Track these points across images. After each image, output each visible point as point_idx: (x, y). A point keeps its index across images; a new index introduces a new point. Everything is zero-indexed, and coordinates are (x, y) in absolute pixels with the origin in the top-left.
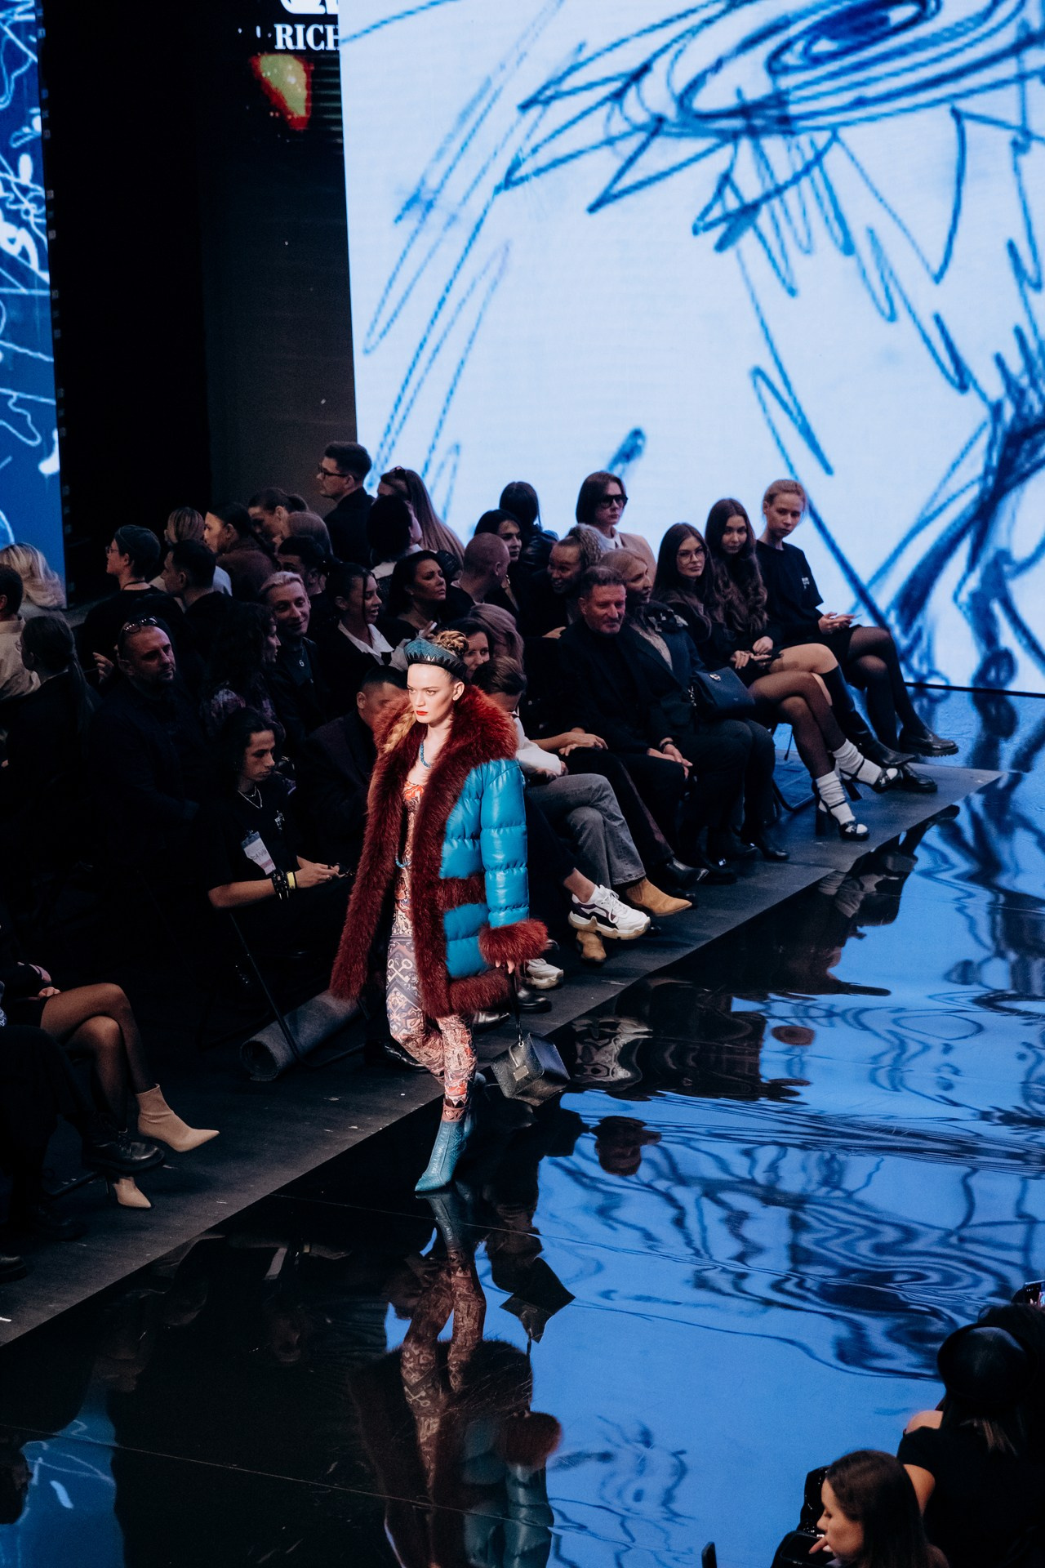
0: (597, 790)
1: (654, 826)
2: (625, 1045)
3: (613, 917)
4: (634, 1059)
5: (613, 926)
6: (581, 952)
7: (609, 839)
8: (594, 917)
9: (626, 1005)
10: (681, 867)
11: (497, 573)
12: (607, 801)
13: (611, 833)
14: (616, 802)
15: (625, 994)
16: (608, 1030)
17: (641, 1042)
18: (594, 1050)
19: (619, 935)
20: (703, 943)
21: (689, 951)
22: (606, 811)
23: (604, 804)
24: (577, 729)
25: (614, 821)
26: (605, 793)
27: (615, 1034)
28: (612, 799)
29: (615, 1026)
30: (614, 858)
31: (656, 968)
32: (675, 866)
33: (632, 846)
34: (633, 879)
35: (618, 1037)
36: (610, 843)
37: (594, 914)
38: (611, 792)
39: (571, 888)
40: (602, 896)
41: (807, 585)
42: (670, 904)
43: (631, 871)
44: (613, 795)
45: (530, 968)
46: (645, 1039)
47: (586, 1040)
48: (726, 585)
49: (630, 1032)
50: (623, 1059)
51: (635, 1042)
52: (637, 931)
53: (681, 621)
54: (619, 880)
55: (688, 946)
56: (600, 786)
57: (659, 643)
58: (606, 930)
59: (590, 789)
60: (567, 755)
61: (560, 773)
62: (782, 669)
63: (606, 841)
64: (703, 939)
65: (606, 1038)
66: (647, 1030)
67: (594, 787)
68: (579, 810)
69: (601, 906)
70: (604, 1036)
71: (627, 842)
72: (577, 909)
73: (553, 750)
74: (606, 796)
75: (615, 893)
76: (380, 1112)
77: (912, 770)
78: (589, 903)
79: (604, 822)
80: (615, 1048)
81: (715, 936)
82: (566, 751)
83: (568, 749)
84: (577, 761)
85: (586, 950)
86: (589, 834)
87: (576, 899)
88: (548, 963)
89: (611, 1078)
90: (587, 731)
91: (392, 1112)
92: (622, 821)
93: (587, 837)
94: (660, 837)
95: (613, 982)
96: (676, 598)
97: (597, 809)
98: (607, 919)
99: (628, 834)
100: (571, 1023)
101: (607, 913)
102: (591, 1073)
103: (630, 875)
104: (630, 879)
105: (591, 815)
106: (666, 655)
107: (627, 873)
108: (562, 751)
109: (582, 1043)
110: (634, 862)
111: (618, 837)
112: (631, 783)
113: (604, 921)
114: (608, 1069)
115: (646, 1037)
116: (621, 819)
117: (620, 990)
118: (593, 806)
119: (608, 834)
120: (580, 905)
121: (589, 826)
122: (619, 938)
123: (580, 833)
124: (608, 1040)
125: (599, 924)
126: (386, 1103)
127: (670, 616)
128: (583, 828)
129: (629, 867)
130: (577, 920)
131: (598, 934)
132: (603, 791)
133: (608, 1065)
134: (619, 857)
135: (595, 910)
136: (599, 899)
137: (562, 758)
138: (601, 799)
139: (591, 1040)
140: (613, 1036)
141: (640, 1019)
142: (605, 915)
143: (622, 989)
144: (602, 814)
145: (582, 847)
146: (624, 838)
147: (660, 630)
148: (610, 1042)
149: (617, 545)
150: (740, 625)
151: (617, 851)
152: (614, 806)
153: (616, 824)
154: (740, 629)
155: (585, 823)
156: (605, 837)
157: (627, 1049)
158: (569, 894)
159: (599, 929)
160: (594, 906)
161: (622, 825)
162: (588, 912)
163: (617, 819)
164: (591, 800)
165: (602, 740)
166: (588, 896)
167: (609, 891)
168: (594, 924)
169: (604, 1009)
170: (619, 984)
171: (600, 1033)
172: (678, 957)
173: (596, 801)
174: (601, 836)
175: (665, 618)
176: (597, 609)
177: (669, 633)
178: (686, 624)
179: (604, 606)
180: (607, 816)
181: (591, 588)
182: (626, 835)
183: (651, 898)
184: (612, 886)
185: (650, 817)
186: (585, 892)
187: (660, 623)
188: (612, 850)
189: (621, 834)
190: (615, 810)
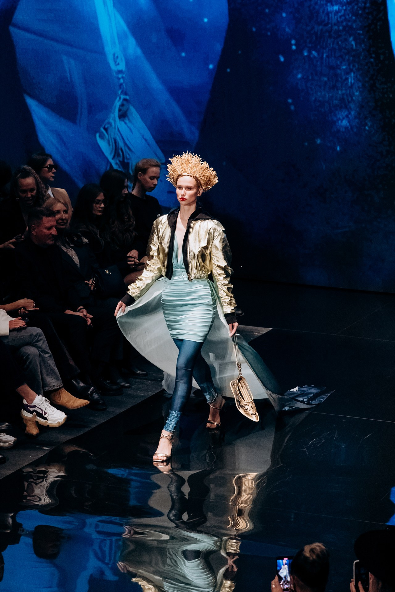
0: (36, 336)
1: (68, 355)
2: (50, 483)
3: (45, 413)
5: (45, 419)
6: (25, 429)
7: (42, 364)
8: (35, 413)
12: (41, 342)
13: (44, 361)
14: (46, 343)
16: (42, 475)
17: (59, 482)
18: (34, 485)
19: (48, 424)
21: (87, 429)
22: (40, 348)
23: (40, 344)
25: (45, 354)
26: (40, 338)
28: (44, 341)
29: (45, 472)
30: (45, 376)
33: (56, 369)
34: (56, 388)
35: (47, 478)
36: (43, 367)
37: (35, 411)
38: (43, 337)
39: (23, 395)
40: (40, 401)
42: (79, 402)
43: (53, 383)
44: (45, 339)
47: (29, 480)
52: (59, 422)
53: (85, 240)
54: (49, 388)
56: (37, 334)
57: (72, 253)
58: (41, 421)
59: (32, 335)
63: (41, 366)
65: (41, 479)
67: (34, 334)
68: (25, 347)
69: (39, 407)
70: (39, 478)
71: (53, 366)
72: (26, 408)
74: (41, 340)
75: (48, 400)
78: (33, 404)
79: (40, 354)
80: (46, 484)
81: (103, 421)
85: (27, 428)
86: (31, 361)
87: (25, 402)
88: (6, 434)
92: (50, 354)
93: (30, 363)
94: (72, 362)
95: (43, 448)
97: (36, 347)
98: (42, 414)
99: (53, 362)
100: (19, 470)
101: (42, 411)
103: (54, 386)
104: (54, 388)
105: (32, 350)
106: (76, 259)
107: (52, 384)
109: (27, 481)
110: (57, 378)
111: (48, 363)
113: (40, 415)
114: (40, 498)
115: (62, 478)
116: (49, 353)
118: (33, 346)
120: (27, 406)
121: (31, 357)
122: (48, 426)
123: (26, 360)
124: (41, 480)
125: (37, 417)
127: (79, 238)
128: (28, 357)
129: (54, 381)
130: (26, 414)
131: (37, 423)
132: (39, 336)
133: (40, 496)
134: (48, 375)
135: (36, 409)
136: (38, 403)
138: (37, 341)
139: (32, 480)
140: (45, 478)
142: (41, 412)
143: (48, 451)
144: (39, 350)
145: (27, 369)
146: (51, 364)
147: (73, 245)
148: (43, 481)
151: (47, 371)
152: (44, 344)
153: (46, 356)
155: (29, 355)
156: (40, 363)
157: (51, 486)
158: (22, 399)
159: (37, 420)
160: (35, 406)
161: (50, 356)
162: (32, 409)
163: (47, 353)
164: (32, 342)
166: (32, 401)
167: (44, 398)
168: (34, 416)
169: (37, 463)
170: (47, 449)
171: (37, 476)
172: (81, 433)
173: (35, 342)
174: (38, 363)
175: (76, 239)
176: (45, 231)
177: (78, 247)
178: (88, 242)
179: (50, 228)
180: (41, 351)
181: (42, 218)
182: (52, 363)
183: (66, 399)
184: (44, 392)
185: (66, 352)
186: (31, 398)
187: (73, 241)
188: (44, 371)
189: (49, 362)
190: (46, 348)
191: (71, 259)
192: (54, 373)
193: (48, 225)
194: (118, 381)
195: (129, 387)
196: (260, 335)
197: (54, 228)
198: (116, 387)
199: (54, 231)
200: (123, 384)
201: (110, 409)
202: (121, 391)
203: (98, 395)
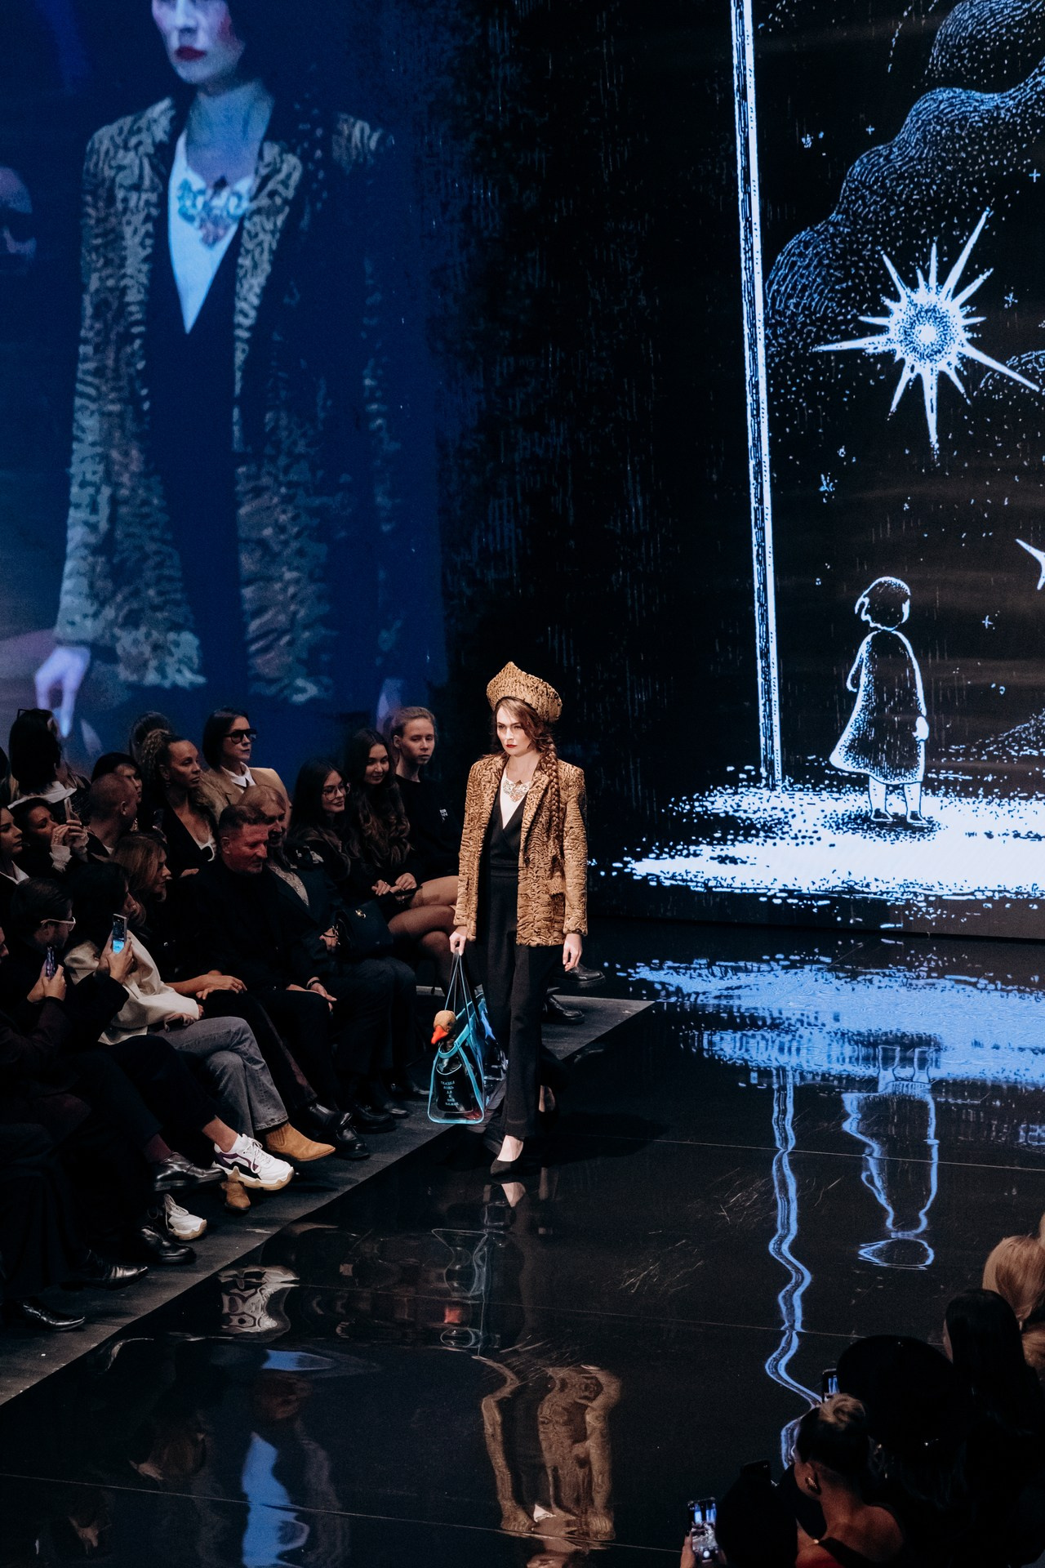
0: (236, 1033)
1: (295, 1068)
2: (272, 1295)
3: (255, 1167)
4: (281, 1308)
5: (256, 1176)
6: (225, 1200)
7: (249, 1083)
8: (236, 1167)
9: (271, 1254)
10: (325, 1110)
11: (124, 813)
12: (247, 1044)
13: (252, 1077)
14: (255, 1045)
15: (271, 1242)
16: (254, 1280)
17: (288, 1291)
18: (239, 1301)
19: (261, 1185)
20: (348, 1188)
21: (335, 1195)
22: (246, 1054)
23: (244, 1047)
24: (213, 972)
25: (255, 1064)
26: (245, 1036)
27: (261, 1284)
28: (252, 1042)
29: (260, 1275)
30: (255, 1103)
31: (302, 1215)
32: (318, 1110)
33: (274, 1089)
34: (276, 1123)
35: (263, 1286)
36: (251, 1089)
37: (236, 1164)
38: (250, 1035)
39: (213, 1137)
40: (244, 1146)
41: (446, 817)
42: (315, 1149)
43: (272, 1114)
44: (253, 1037)
45: (171, 1220)
46: (292, 1288)
47: (232, 1291)
48: (367, 820)
49: (277, 1280)
50: (272, 1308)
51: (283, 1291)
52: (280, 1181)
53: (317, 858)
54: (263, 1126)
55: (335, 1190)
56: (239, 1029)
57: (294, 881)
58: (249, 1180)
59: (229, 1032)
60: (204, 998)
61: (197, 1018)
62: (423, 903)
63: (246, 1085)
64: (351, 1183)
65: (252, 1288)
66: (293, 1278)
67: (234, 1030)
68: (218, 1054)
69: (243, 1156)
70: (249, 1286)
71: (268, 1085)
72: (220, 1159)
73: (191, 994)
74: (246, 1039)
75: (258, 1143)
76: (19, 1373)
77: (558, 1002)
78: (231, 1152)
79: (245, 1066)
80: (261, 1298)
81: (362, 1179)
82: (203, 995)
83: (206, 992)
84: (214, 1005)
85: (229, 1199)
86: (229, 1079)
87: (218, 1149)
88: (190, 1213)
89: (257, 1329)
90: (224, 973)
91: (33, 1373)
92: (262, 1065)
93: (227, 1083)
94: (301, 1080)
95: (258, 1231)
96: (313, 836)
97: (237, 1053)
98: (249, 1169)
99: (269, 1077)
100: (216, 1274)
101: (250, 1163)
102: (238, 1324)
103: (273, 1120)
104: (272, 1124)
105: (230, 1059)
106: (302, 892)
107: (269, 1118)
108: (199, 994)
109: (228, 1294)
110: (276, 1106)
111: (260, 1081)
112: (271, 1025)
113: (246, 1170)
114: (255, 1319)
115: (293, 1285)
116: (261, 1062)
117: (265, 1238)
118: (232, 1051)
119: (248, 1078)
120: (223, 1155)
121: (230, 1070)
122: (262, 1188)
123: (220, 1078)
124: (253, 1291)
125: (241, 1174)
126: (28, 1365)
127: (306, 853)
128: (223, 1073)
129: (272, 1111)
131: (242, 1185)
132: (243, 1034)
133: (254, 1315)
134: (261, 1102)
135: (237, 1160)
136: (241, 1148)
137: (199, 1001)
138: (240, 1042)
139: (236, 1291)
140: (258, 1286)
141: (287, 1266)
142: (247, 1165)
143: (268, 1237)
144: (242, 1058)
145: (222, 1092)
146: (265, 1081)
147: (295, 867)
148: (256, 1292)
149: (247, 782)
150: (379, 861)
151: (258, 1095)
152: (252, 1048)
153: (257, 1067)
154: (378, 865)
155: (225, 1068)
156: (246, 1082)
157: (275, 1298)
158: (212, 1143)
159: (240, 1179)
160: (235, 1156)
161: (263, 1068)
162: (230, 1161)
163: (259, 1062)
164: (230, 1044)
165: (241, 982)
166: (230, 1145)
167: (251, 1140)
168: (236, 1174)
169: (248, 1259)
170: (265, 1232)
171: (246, 1282)
172: (324, 1203)
173: (236, 1045)
174: (242, 1081)
175: (300, 855)
176: (246, 849)
177: (305, 870)
178: (322, 860)
179: (254, 845)
180: (248, 1060)
181: (241, 827)
182: (267, 1079)
183: (295, 1143)
184: (255, 1132)
185: (292, 1060)
186: (227, 1141)
187: (295, 860)
188: (253, 1095)
189: (262, 1078)
190: (255, 1054)
191: (292, 891)
192: (271, 1096)
193: (250, 839)
194: (387, 1106)
195: (405, 1116)
196: (634, 1013)
197: (262, 846)
198: (382, 1118)
199: (261, 851)
200: (395, 1111)
201: (374, 1157)
202: (391, 1124)
203: (353, 1133)
